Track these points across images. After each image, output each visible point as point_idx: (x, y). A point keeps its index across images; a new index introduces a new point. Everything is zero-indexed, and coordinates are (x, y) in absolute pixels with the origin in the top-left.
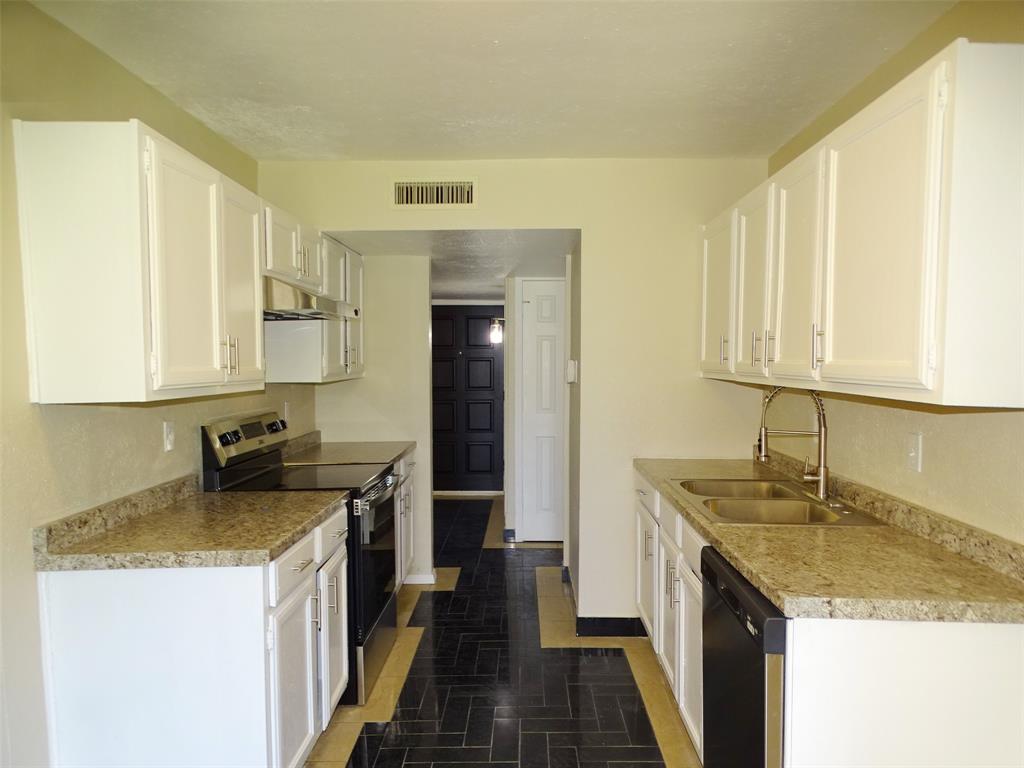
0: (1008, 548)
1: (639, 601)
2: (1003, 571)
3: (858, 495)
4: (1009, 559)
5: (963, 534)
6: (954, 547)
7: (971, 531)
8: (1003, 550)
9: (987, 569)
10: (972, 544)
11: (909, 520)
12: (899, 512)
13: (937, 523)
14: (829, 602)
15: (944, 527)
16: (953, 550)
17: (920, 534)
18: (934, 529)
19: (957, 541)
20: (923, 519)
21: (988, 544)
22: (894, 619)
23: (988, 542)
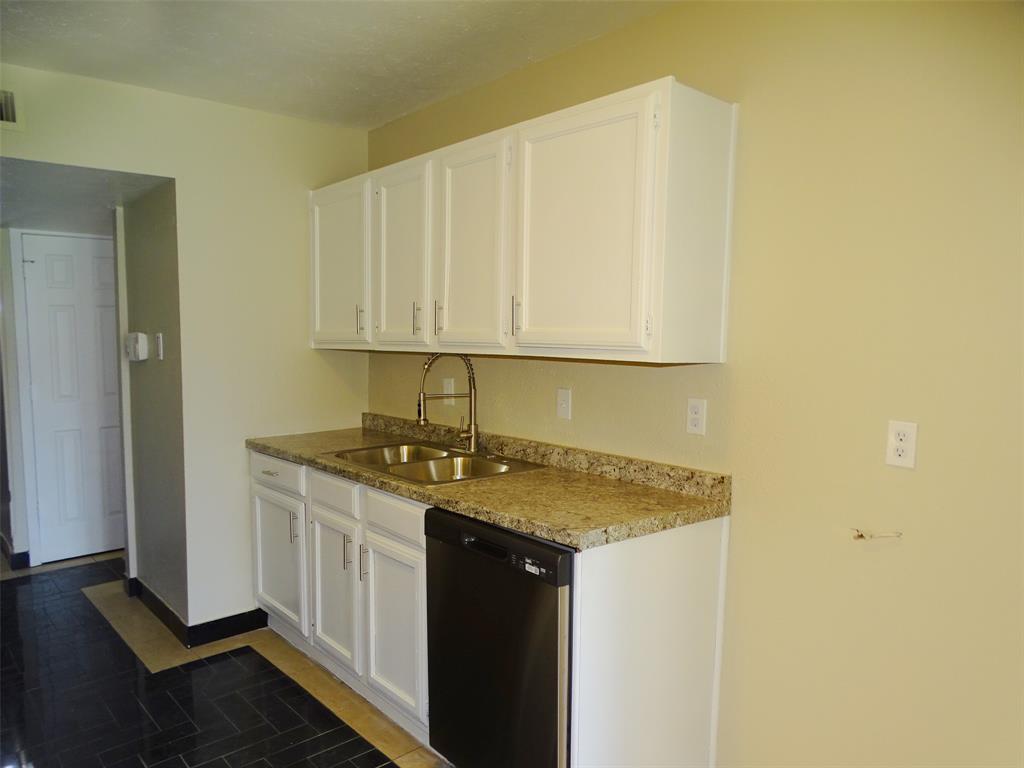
0: (666, 469)
1: (261, 590)
2: (662, 487)
3: (506, 446)
4: (667, 478)
5: (623, 464)
6: (613, 474)
7: (630, 461)
8: (661, 471)
9: (647, 488)
10: (632, 471)
11: (565, 460)
12: (555, 453)
13: (595, 459)
14: (606, 531)
15: (603, 461)
16: (613, 478)
17: (578, 470)
18: (592, 464)
19: (617, 470)
20: (582, 457)
21: (647, 468)
22: (642, 535)
23: (647, 467)
